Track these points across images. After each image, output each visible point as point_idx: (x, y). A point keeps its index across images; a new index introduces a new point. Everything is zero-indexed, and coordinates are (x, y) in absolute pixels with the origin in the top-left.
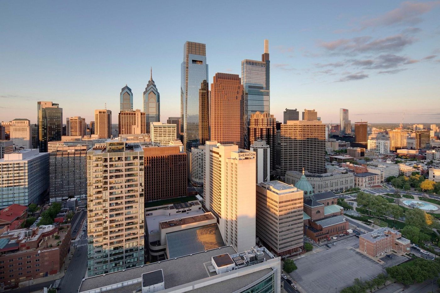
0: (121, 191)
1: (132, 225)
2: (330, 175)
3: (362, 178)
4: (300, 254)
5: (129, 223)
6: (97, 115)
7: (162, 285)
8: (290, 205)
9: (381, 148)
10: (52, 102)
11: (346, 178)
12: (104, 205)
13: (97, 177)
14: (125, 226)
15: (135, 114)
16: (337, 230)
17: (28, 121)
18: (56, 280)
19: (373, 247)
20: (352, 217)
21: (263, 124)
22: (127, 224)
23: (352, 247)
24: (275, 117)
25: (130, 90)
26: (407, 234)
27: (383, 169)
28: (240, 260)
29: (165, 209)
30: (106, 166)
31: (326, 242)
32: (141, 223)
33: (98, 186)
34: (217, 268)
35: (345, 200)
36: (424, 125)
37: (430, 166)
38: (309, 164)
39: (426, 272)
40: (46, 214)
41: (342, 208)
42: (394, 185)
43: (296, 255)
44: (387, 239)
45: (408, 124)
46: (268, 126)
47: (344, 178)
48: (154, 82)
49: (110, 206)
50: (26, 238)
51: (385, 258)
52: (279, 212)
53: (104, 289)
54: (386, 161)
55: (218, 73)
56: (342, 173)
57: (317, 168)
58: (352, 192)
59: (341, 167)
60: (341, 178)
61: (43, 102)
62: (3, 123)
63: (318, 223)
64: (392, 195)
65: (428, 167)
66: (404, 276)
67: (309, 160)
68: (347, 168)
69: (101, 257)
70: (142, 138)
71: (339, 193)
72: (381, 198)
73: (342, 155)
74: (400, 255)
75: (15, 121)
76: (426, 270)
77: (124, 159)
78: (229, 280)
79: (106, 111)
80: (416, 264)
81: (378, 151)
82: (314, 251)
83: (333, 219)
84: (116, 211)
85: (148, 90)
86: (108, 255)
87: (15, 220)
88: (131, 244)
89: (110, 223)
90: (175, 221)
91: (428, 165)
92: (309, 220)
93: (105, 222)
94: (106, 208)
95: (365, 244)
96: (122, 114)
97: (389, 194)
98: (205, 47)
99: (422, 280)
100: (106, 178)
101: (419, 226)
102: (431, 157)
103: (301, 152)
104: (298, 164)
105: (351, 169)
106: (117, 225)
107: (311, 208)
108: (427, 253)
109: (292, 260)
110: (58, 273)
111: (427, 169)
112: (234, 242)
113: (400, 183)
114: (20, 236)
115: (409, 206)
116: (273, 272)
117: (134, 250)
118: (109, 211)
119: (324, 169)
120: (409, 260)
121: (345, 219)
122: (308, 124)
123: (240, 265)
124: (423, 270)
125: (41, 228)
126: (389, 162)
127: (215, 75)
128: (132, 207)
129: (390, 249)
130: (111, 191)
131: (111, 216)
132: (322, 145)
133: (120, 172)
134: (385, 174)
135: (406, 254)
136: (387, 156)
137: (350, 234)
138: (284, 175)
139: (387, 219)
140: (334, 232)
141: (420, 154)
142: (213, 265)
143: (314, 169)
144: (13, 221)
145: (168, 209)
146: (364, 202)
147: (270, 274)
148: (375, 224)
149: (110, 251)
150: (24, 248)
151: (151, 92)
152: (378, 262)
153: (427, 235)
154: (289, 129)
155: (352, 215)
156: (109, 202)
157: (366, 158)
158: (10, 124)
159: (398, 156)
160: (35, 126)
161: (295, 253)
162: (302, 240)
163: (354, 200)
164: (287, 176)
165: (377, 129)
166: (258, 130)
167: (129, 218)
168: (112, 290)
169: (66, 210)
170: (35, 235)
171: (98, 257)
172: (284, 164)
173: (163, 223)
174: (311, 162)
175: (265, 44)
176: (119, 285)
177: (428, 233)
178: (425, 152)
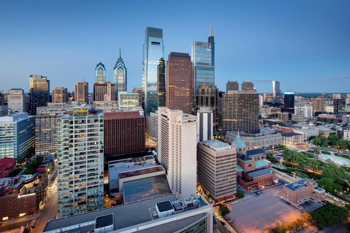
0: (85, 148)
1: (93, 175)
2: (262, 135)
3: (288, 137)
4: (233, 200)
5: (91, 174)
6: (77, 85)
7: (111, 227)
8: (226, 160)
9: (305, 113)
10: (41, 76)
11: (275, 137)
12: (70, 159)
13: (65, 137)
14: (88, 176)
15: (106, 85)
16: (266, 180)
17: (22, 91)
18: (33, 220)
19: (294, 195)
20: (279, 169)
21: (208, 93)
22: (89, 175)
23: (277, 195)
24: (218, 88)
25: (103, 66)
26: (323, 184)
27: (306, 130)
28: (179, 206)
29: (125, 162)
30: (72, 127)
31: (256, 190)
32: (101, 174)
33: (65, 144)
34: (159, 213)
35: (274, 155)
36: (341, 94)
37: (345, 128)
38: (245, 126)
39: (337, 217)
40: (30, 165)
41: (270, 162)
42: (314, 143)
43: (230, 201)
44: (305, 188)
45: (329, 93)
46: (212, 95)
47: (273, 137)
48: (122, 60)
49: (75, 160)
50: (9, 185)
51: (304, 204)
52: (216, 165)
53: (64, 229)
54: (309, 124)
55: (172, 52)
56: (272, 133)
57: (252, 129)
58: (280, 149)
59: (272, 128)
60: (271, 138)
61: (34, 75)
62: (3, 92)
63: (250, 174)
64: (313, 152)
65: (343, 129)
66: (319, 220)
67: (245, 123)
68: (276, 129)
69: (68, 202)
70: (111, 104)
71: (269, 150)
72: (302, 154)
73: (273, 119)
74: (316, 201)
75: (12, 91)
76: (337, 215)
77: (87, 122)
78: (168, 223)
79: (83, 82)
80: (329, 210)
81: (303, 116)
82: (245, 198)
83: (262, 171)
84: (80, 164)
85: (117, 66)
86: (73, 200)
87: (5, 170)
88: (92, 191)
89: (75, 174)
90: (132, 172)
91: (343, 127)
92: (242, 172)
93: (71, 173)
94: (72, 162)
95: (288, 192)
96: (96, 85)
97: (310, 151)
98: (162, 31)
99: (333, 223)
100: (72, 137)
101: (333, 177)
102: (346, 120)
103: (239, 116)
104: (236, 125)
105: (279, 130)
106: (81, 176)
107: (244, 162)
108: (339, 200)
109: (226, 205)
110: (34, 214)
111: (342, 130)
112: (178, 190)
113: (320, 141)
114: (5, 184)
115: (326, 161)
116: (205, 217)
117: (95, 196)
118: (74, 164)
119: (258, 130)
120: (324, 206)
121: (272, 171)
122: (245, 93)
123: (178, 211)
124: (334, 215)
125: (23, 177)
126: (311, 124)
127: (169, 54)
128: (93, 161)
129: (309, 197)
130: (76, 148)
131: (76, 168)
132: (256, 110)
133: (83, 132)
134: (307, 134)
135: (322, 201)
136: (310, 119)
137: (276, 184)
138: (225, 135)
139: (308, 171)
140: (262, 182)
141: (337, 118)
142: (157, 210)
143: (249, 130)
144: (3, 171)
145: (127, 162)
146: (289, 157)
147: (203, 218)
148: (297, 176)
149: (75, 197)
150: (7, 194)
151: (119, 68)
152: (298, 207)
153: (339, 185)
154: (229, 98)
155: (278, 168)
156: (74, 157)
157: (293, 121)
158: (8, 93)
159: (319, 119)
160: (28, 95)
161: (229, 200)
162: (235, 189)
163: (281, 156)
164: (227, 135)
165: (303, 98)
166: (205, 98)
167: (91, 170)
168: (70, 230)
169: (47, 162)
170: (17, 183)
171: (65, 202)
172: (225, 126)
173: (121, 173)
174: (247, 124)
175: (210, 29)
176: (77, 226)
177: (340, 183)
178: (342, 116)
